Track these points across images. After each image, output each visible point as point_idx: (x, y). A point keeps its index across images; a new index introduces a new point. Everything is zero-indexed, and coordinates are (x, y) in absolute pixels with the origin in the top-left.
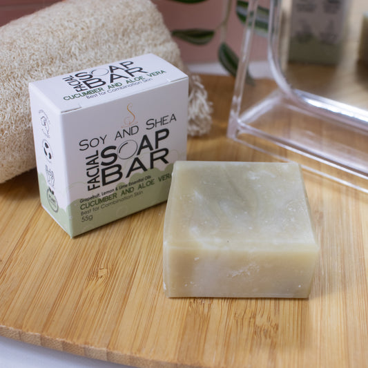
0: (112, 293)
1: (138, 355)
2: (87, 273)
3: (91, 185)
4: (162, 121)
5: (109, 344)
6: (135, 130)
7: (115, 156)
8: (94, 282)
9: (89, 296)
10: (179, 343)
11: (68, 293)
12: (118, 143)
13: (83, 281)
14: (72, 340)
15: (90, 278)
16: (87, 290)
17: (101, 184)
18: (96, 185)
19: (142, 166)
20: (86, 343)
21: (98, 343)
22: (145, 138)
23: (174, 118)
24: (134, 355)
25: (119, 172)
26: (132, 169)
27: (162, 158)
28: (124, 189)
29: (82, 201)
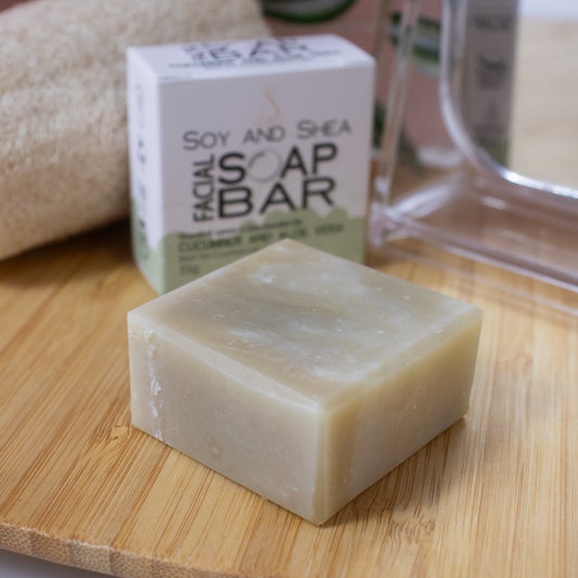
0: (131, 464)
1: (166, 560)
2: (90, 431)
3: (199, 213)
4: (326, 129)
5: (114, 540)
6: (277, 133)
7: (242, 171)
8: (101, 445)
9: (89, 466)
10: (246, 543)
11: (52, 461)
12: (249, 149)
13: (81, 443)
14: (48, 531)
15: (94, 439)
16: (87, 457)
17: (215, 214)
18: (208, 214)
19: (287, 200)
20: (73, 537)
21: (96, 538)
22: (295, 152)
23: (346, 127)
24: (159, 559)
25: (247, 201)
26: (269, 201)
27: (324, 194)
28: (255, 233)
29: (183, 236)
